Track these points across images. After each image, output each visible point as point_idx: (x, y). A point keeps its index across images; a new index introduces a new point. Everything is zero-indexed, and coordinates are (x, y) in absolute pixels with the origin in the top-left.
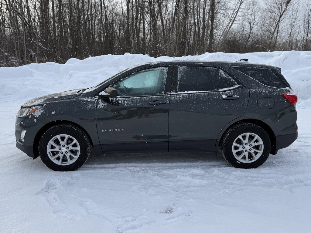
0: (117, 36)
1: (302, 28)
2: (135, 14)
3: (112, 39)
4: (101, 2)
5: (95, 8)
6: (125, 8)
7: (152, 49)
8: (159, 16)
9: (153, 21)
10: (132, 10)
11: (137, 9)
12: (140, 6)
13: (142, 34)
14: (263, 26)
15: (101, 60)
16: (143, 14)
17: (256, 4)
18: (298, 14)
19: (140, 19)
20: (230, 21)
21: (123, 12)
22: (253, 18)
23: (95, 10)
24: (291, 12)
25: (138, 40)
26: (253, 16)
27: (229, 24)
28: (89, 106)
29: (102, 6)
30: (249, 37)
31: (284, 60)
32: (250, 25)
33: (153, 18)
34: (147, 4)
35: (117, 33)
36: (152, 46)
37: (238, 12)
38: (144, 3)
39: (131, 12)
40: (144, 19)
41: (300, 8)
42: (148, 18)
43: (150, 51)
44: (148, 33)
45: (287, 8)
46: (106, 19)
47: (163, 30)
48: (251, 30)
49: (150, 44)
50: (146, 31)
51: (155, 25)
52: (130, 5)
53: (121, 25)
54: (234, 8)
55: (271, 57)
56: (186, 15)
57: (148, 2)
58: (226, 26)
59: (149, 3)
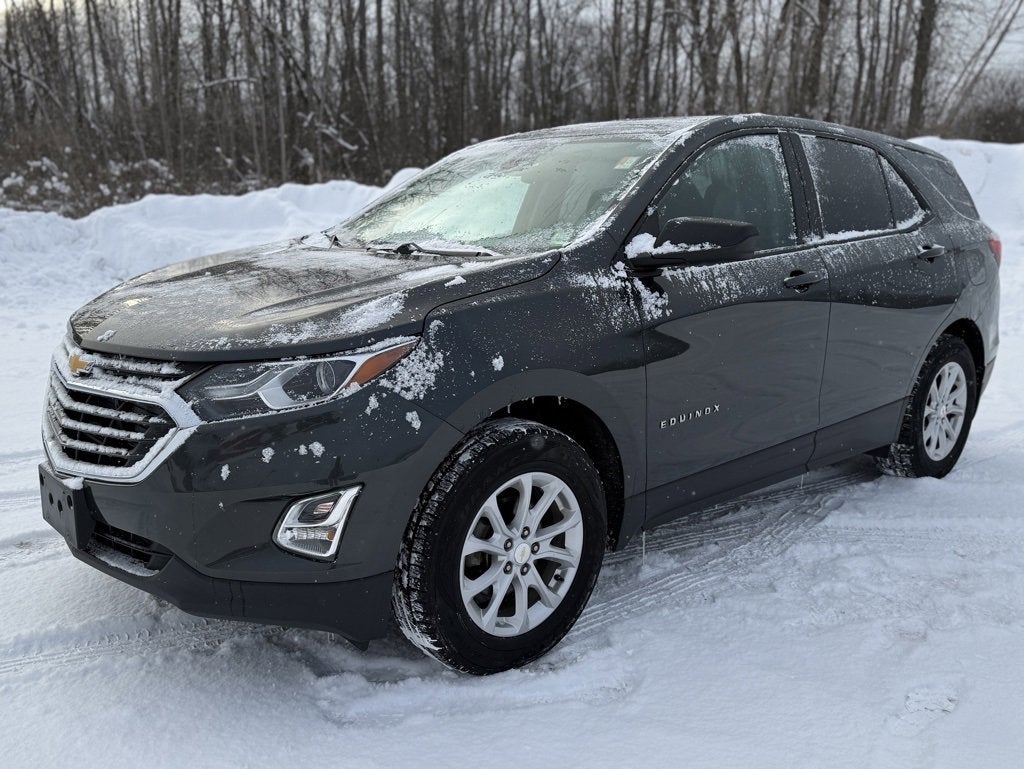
20: (991, 35)
28: (615, 314)
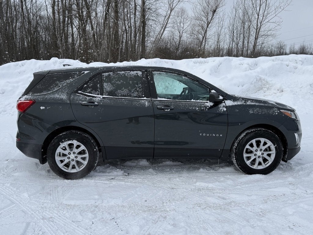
0: (43, 41)
1: (228, 36)
2: (61, 17)
3: (37, 44)
4: (23, 4)
5: (15, 9)
6: (50, 10)
7: (83, 55)
8: (89, 21)
9: (82, 25)
10: (59, 12)
11: (64, 12)
12: (67, 9)
13: (70, 40)
14: (192, 34)
15: (23, 65)
16: (70, 18)
17: (185, 12)
18: (224, 22)
19: (68, 24)
20: (162, 28)
21: (49, 15)
22: (182, 26)
23: (16, 12)
24: (218, 20)
25: (66, 45)
26: (182, 24)
27: (161, 30)
29: (24, 8)
30: (179, 45)
31: (219, 66)
32: (180, 33)
33: (82, 22)
34: (74, 7)
35: (42, 38)
36: (82, 52)
37: (170, 19)
38: (72, 6)
39: (57, 16)
40: (72, 23)
41: (226, 16)
42: (76, 22)
43: (80, 57)
44: (77, 37)
45: (214, 17)
46: (30, 22)
47: (94, 35)
48: (180, 37)
49: (81, 49)
50: (75, 36)
51: (84, 30)
52: (56, 8)
53: (47, 29)
54: (165, 14)
55: (206, 63)
56: (117, 20)
57: (75, 4)
58: (158, 33)
59: (76, 6)
